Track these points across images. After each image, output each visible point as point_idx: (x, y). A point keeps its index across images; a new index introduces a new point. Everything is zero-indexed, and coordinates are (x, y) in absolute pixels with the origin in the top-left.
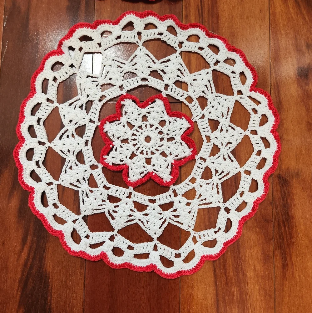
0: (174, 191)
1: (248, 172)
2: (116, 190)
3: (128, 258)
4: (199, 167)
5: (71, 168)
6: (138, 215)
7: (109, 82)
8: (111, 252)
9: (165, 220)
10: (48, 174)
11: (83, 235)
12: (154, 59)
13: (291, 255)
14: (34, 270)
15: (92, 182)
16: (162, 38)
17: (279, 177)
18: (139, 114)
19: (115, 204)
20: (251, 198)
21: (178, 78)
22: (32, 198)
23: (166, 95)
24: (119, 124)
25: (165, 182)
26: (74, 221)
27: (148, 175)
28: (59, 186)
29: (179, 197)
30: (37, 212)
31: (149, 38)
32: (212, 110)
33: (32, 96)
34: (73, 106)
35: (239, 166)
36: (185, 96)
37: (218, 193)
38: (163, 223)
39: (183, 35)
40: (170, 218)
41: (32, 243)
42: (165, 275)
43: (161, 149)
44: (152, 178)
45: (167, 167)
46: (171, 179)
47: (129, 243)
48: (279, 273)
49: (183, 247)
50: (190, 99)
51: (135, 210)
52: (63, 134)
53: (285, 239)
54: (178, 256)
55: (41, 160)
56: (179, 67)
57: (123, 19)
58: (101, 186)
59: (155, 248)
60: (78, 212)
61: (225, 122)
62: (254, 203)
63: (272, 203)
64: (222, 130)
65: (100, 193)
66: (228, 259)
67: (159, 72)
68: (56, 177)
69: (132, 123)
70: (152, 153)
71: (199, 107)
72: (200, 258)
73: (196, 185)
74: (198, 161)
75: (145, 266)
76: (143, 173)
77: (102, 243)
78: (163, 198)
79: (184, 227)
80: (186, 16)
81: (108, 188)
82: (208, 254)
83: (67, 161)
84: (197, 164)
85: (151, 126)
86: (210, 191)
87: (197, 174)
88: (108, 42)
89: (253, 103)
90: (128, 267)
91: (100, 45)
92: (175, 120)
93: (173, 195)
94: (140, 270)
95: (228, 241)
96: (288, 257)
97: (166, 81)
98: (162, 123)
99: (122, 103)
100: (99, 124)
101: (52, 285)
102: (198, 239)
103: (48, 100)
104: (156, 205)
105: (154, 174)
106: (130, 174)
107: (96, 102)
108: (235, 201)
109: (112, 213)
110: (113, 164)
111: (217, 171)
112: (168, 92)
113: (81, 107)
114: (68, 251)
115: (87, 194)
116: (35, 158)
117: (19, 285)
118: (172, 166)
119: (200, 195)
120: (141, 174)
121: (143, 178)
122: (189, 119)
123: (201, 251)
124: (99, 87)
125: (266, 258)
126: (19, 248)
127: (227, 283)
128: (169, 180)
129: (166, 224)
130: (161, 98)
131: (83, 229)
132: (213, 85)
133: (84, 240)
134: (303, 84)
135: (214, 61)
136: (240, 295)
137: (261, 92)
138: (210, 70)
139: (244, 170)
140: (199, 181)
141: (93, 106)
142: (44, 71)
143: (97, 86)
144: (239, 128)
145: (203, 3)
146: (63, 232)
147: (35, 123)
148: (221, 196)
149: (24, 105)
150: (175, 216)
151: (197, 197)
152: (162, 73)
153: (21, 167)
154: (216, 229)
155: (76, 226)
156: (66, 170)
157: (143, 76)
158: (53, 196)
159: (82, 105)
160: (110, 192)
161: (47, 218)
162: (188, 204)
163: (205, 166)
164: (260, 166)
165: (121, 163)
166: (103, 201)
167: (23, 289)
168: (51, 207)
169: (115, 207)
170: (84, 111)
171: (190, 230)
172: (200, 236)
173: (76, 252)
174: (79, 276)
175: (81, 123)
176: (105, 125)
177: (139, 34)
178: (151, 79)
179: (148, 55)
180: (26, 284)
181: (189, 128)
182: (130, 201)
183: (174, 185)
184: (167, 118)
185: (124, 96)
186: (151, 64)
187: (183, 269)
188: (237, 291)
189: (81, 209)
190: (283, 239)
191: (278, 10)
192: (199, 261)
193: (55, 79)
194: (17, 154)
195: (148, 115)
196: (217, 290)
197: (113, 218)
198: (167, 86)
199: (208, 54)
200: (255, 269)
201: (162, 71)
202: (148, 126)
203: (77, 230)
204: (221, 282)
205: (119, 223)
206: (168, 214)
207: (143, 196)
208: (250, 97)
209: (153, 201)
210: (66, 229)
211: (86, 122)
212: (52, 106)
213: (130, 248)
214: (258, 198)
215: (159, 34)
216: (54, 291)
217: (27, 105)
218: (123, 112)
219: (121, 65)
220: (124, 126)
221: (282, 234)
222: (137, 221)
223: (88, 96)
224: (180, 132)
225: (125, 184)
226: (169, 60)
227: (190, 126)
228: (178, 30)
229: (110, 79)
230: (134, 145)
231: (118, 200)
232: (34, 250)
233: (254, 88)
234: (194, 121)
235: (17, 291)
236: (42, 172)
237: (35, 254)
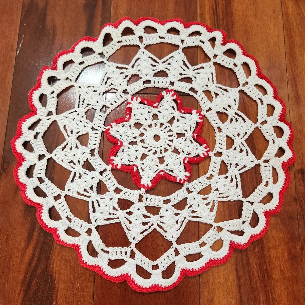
14: (39, 270)
41: (38, 240)
63: (295, 200)
66: (251, 260)
80: (201, 14)
101: (58, 287)
117: (22, 287)
125: (293, 259)
126: (23, 245)
136: (266, 299)
145: (217, 3)
167: (26, 292)
174: (88, 277)
180: (29, 286)
188: (262, 296)
191: (290, 11)
196: (240, 294)
200: (281, 271)
204: (245, 285)
216: (60, 294)
232: (40, 247)
235: (19, 294)
237: (41, 251)
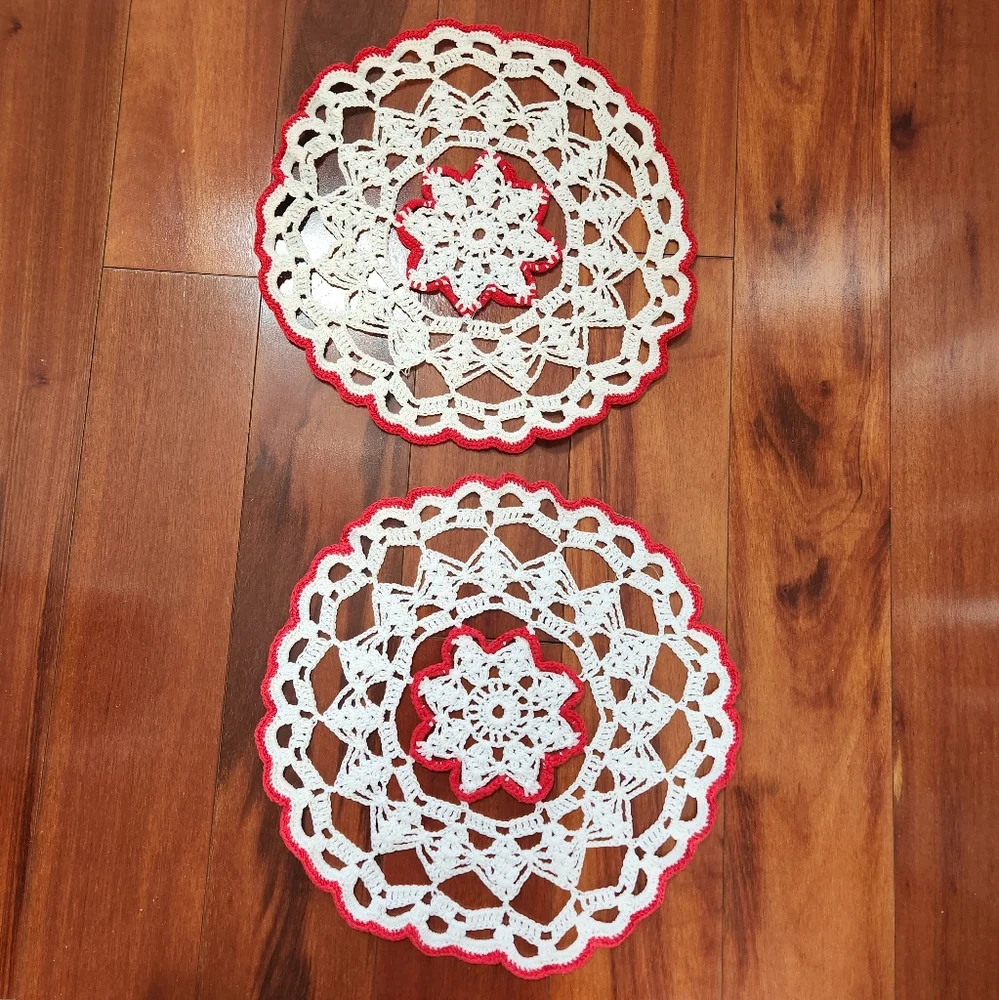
0: (544, 813)
1: (680, 782)
2: (436, 807)
3: (454, 936)
4: (590, 769)
5: (357, 762)
6: (476, 857)
7: (431, 602)
8: (426, 926)
9: (525, 868)
10: (315, 773)
11: (374, 892)
12: (515, 560)
13: (754, 941)
14: (284, 953)
15: (394, 791)
16: (531, 522)
17: (738, 791)
18: (484, 665)
19: (435, 834)
20: (683, 833)
21: (556, 599)
22: (287, 820)
23: (535, 629)
24: (446, 682)
25: (527, 795)
26: (360, 864)
27: (496, 781)
28: (334, 796)
29: (553, 825)
30: (295, 846)
31: (507, 521)
32: (618, 660)
33: (293, 626)
34: (364, 646)
35: (664, 769)
36: (569, 633)
37: (625, 819)
38: (522, 872)
39: (567, 518)
40: (535, 864)
41: (282, 902)
42: (522, 972)
43: (522, 732)
44: (504, 788)
45: (533, 767)
46: (539, 790)
47: (457, 908)
48: (731, 974)
49: (557, 920)
50: (578, 639)
51: (471, 845)
52: (345, 697)
53: (745, 912)
54: (546, 936)
55: (304, 746)
56: (560, 577)
57: (461, 488)
58: (409, 798)
59: (506, 920)
60: (367, 848)
61: (640, 684)
62: (689, 841)
63: (723, 842)
64: (634, 700)
65: (408, 812)
66: (638, 945)
67: (524, 585)
68: (330, 779)
69: (472, 682)
70: (506, 738)
71: (595, 653)
72: (587, 942)
73: (583, 803)
74: (590, 756)
75: (486, 953)
76: (487, 775)
77: (408, 908)
78: (523, 825)
79: (560, 882)
80: (576, 480)
81: (422, 803)
82: (602, 935)
83: (350, 749)
84: (587, 763)
85: (506, 687)
86: (609, 815)
87: (588, 781)
88: (432, 527)
89: (693, 651)
90: (455, 955)
91: (417, 533)
92: (549, 677)
93: (541, 820)
94: (475, 961)
95: (639, 912)
96: (749, 945)
97: (536, 604)
98: (526, 682)
99: (454, 642)
100: (411, 681)
101: (316, 982)
102: (584, 905)
103: (320, 634)
104: (510, 837)
105: (507, 779)
106: (463, 777)
107: (407, 638)
108: (654, 836)
109: (428, 850)
110: (433, 756)
111: (623, 778)
112: (539, 624)
113: (379, 648)
114: (349, 921)
115: (383, 813)
116: (293, 743)
117: (256, 979)
118: (541, 764)
119: (591, 823)
120: (483, 777)
121: (488, 788)
122: (574, 677)
123: (590, 930)
124: (413, 611)
125: (709, 947)
126: (257, 909)
127: (635, 992)
128: (534, 791)
129: (527, 874)
130: (525, 635)
131: (375, 880)
132: (620, 614)
133: (376, 899)
134: (786, 616)
135: (625, 569)
137: (708, 631)
138: (616, 585)
139: (673, 776)
140: (591, 795)
141: (402, 647)
142: (316, 580)
143: (410, 608)
144: (667, 697)
146: (340, 885)
147: (295, 677)
148: (629, 825)
149: (278, 643)
150: (544, 861)
151: (585, 824)
152: (527, 589)
153: (269, 760)
154: (618, 889)
155: (363, 873)
156: (348, 767)
157: (493, 593)
158: (322, 816)
159: (382, 644)
160: (426, 811)
161: (311, 857)
162: (569, 839)
163: (602, 768)
164: (703, 770)
165: (448, 756)
166: (413, 827)
167: (264, 988)
168: (319, 835)
169: (435, 839)
170: (385, 656)
171: (572, 888)
172: (588, 900)
173: (362, 923)
174: (364, 967)
175: (377, 679)
176: (422, 683)
177: (489, 514)
178: (507, 597)
179: (503, 553)
180: (268, 979)
181: (574, 693)
182: (462, 827)
183: (543, 801)
184: (534, 673)
185: (458, 630)
186: (509, 571)
187: (556, 963)
189: (373, 842)
190: (741, 912)
191: (744, 477)
192: (584, 946)
193: (334, 595)
194: (262, 734)
195: (500, 666)
197: (430, 860)
198: (536, 613)
199: (613, 555)
200: (687, 966)
201: (529, 583)
202: (500, 687)
203: (364, 881)
204: (624, 988)
205: (441, 869)
206: (531, 855)
207: (487, 820)
208: (688, 639)
209: (504, 831)
210: (345, 879)
211: (387, 677)
212: (326, 645)
213: (459, 918)
214: (696, 833)
215: (525, 516)
216: (317, 994)
217: (283, 643)
218: (456, 660)
219: (454, 571)
220: (456, 686)
221: (740, 900)
222: (472, 867)
223: (393, 627)
224: (557, 701)
225: (454, 797)
226: (541, 564)
227: (576, 690)
228: (560, 510)
229: (434, 597)
230: (474, 722)
231: (441, 826)
232: (284, 913)
233: (695, 623)
234: (583, 680)
235: (252, 991)
236: (306, 769)
237: (286, 922)
